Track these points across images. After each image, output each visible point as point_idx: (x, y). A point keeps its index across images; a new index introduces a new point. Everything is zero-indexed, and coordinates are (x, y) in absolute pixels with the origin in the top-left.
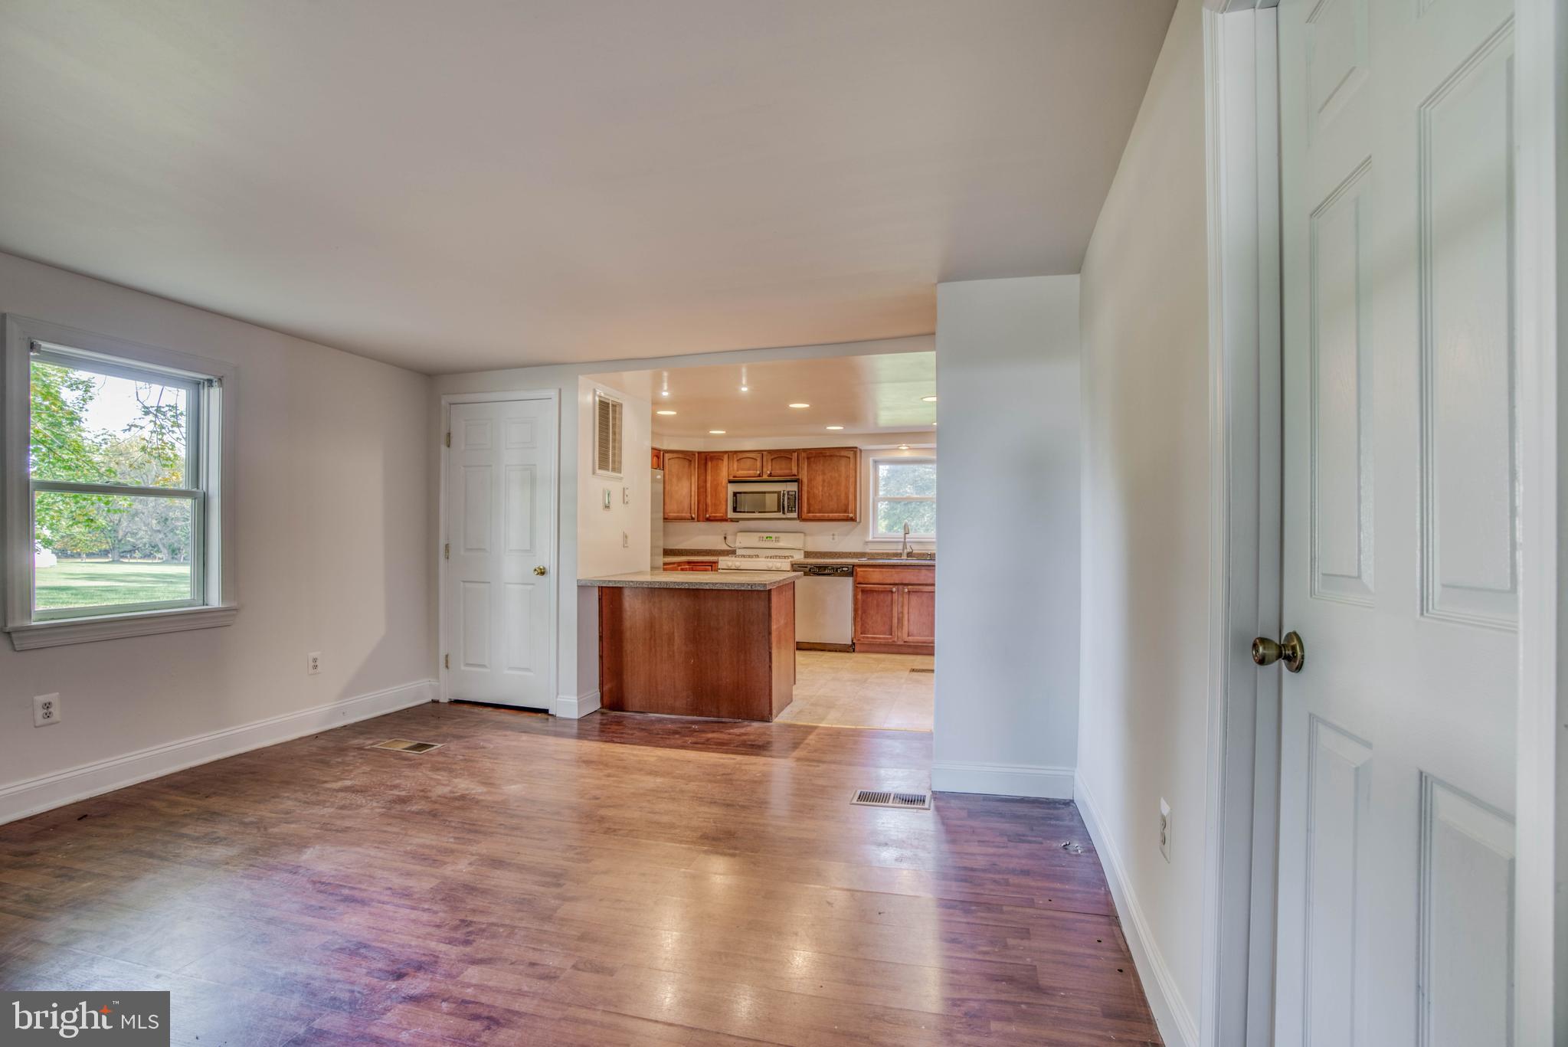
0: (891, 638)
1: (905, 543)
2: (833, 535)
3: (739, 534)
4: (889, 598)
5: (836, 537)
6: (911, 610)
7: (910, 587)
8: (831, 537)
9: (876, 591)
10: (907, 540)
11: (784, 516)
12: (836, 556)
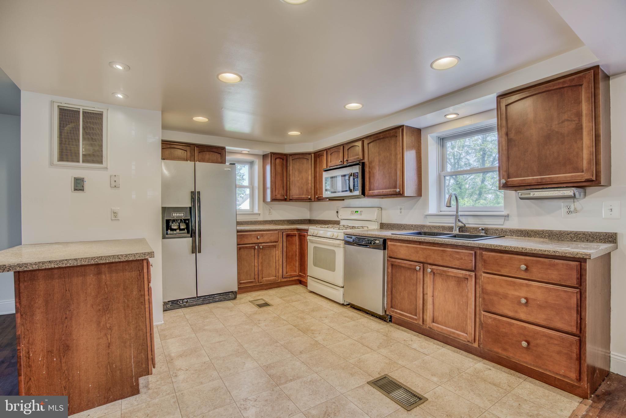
0: (416, 319)
1: (457, 216)
2: (401, 209)
5: (402, 211)
6: (436, 293)
8: (399, 211)
9: (403, 267)
10: (460, 213)
12: (402, 227)
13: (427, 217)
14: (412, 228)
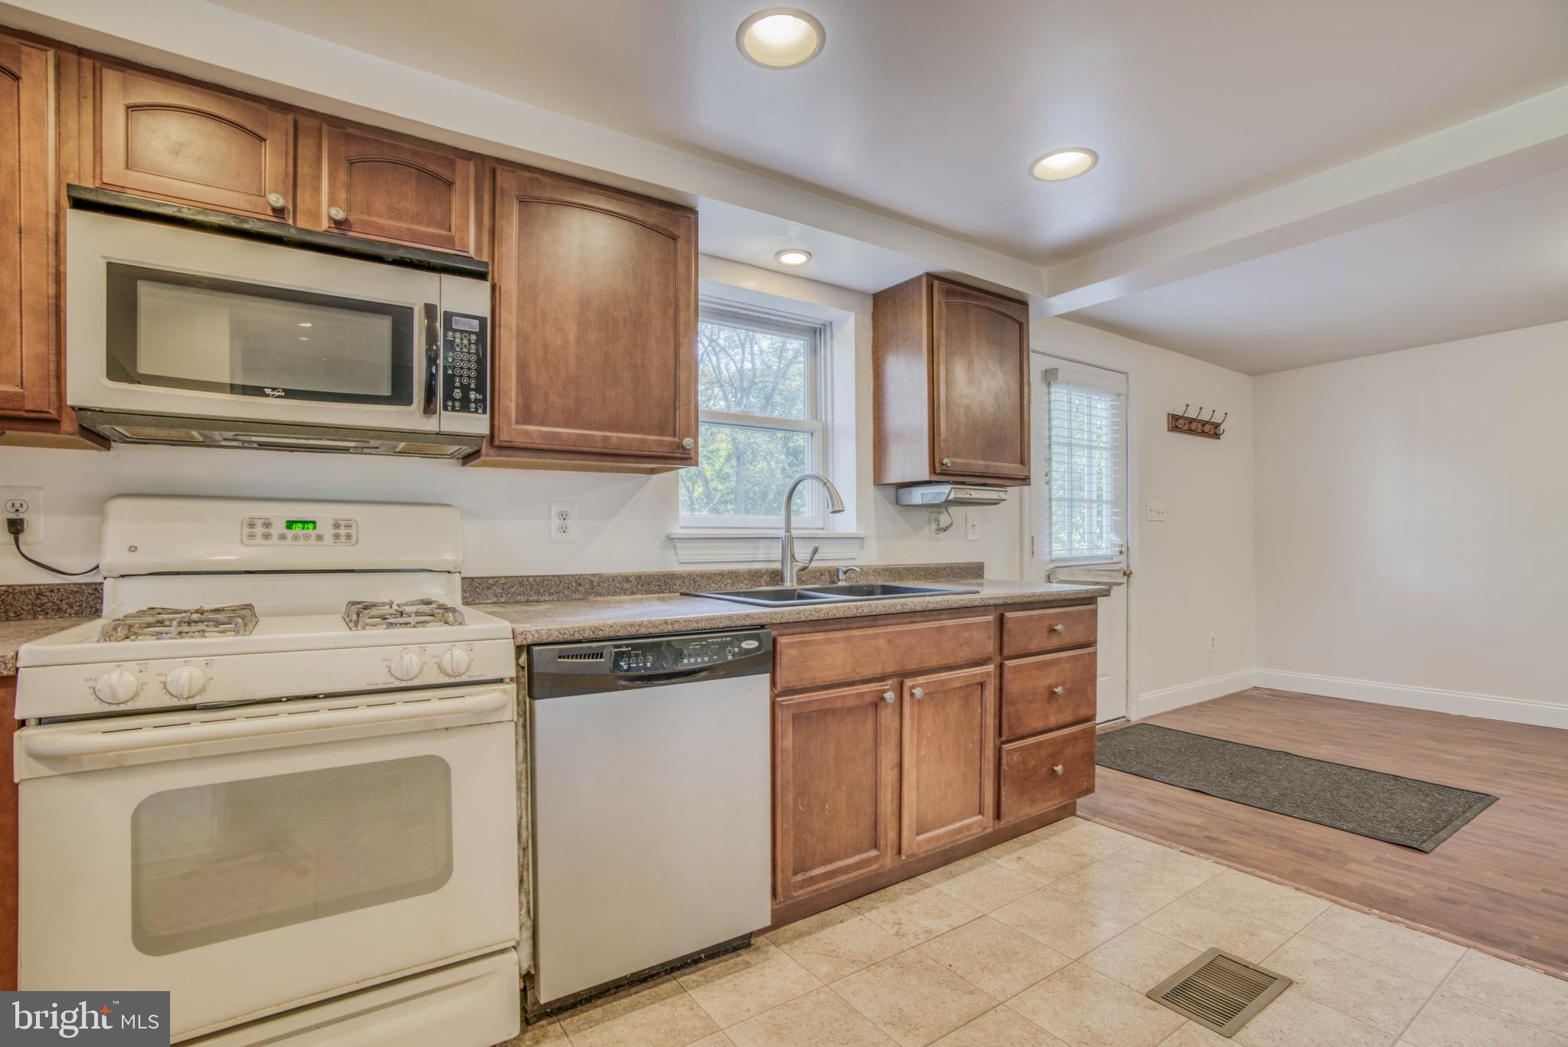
0: (876, 859)
1: (788, 542)
2: (564, 516)
3: (116, 506)
4: (870, 724)
5: (571, 523)
7: (921, 680)
8: (556, 522)
9: (834, 711)
10: (793, 532)
11: (430, 425)
12: (580, 588)
13: (678, 545)
14: (627, 586)
